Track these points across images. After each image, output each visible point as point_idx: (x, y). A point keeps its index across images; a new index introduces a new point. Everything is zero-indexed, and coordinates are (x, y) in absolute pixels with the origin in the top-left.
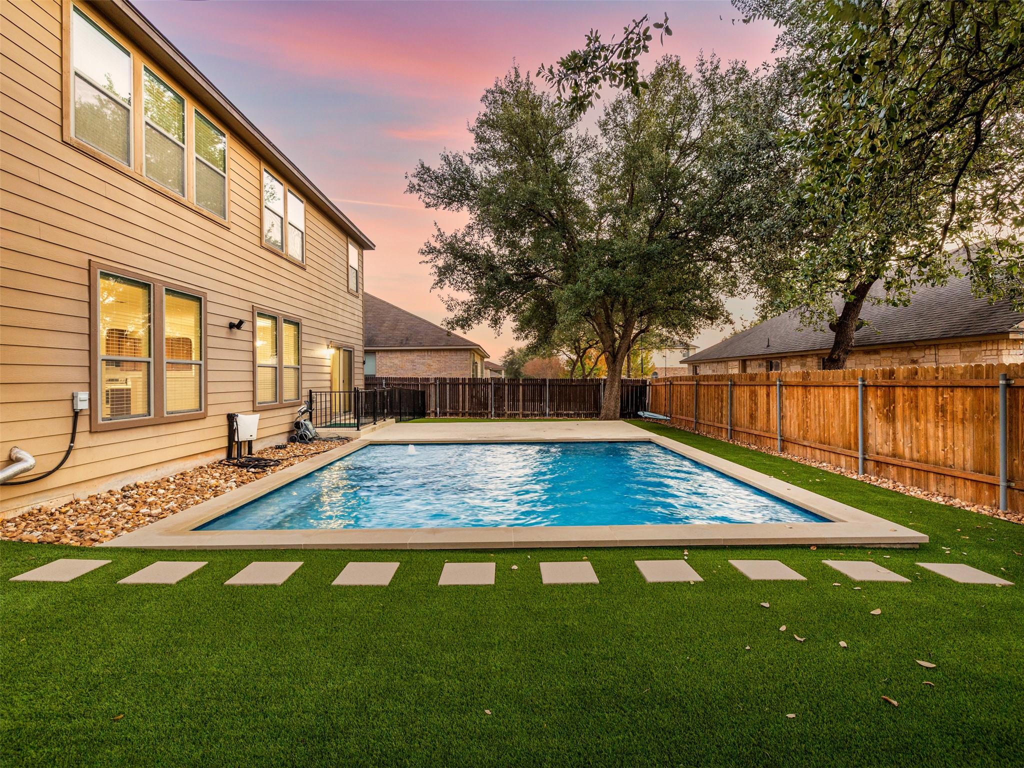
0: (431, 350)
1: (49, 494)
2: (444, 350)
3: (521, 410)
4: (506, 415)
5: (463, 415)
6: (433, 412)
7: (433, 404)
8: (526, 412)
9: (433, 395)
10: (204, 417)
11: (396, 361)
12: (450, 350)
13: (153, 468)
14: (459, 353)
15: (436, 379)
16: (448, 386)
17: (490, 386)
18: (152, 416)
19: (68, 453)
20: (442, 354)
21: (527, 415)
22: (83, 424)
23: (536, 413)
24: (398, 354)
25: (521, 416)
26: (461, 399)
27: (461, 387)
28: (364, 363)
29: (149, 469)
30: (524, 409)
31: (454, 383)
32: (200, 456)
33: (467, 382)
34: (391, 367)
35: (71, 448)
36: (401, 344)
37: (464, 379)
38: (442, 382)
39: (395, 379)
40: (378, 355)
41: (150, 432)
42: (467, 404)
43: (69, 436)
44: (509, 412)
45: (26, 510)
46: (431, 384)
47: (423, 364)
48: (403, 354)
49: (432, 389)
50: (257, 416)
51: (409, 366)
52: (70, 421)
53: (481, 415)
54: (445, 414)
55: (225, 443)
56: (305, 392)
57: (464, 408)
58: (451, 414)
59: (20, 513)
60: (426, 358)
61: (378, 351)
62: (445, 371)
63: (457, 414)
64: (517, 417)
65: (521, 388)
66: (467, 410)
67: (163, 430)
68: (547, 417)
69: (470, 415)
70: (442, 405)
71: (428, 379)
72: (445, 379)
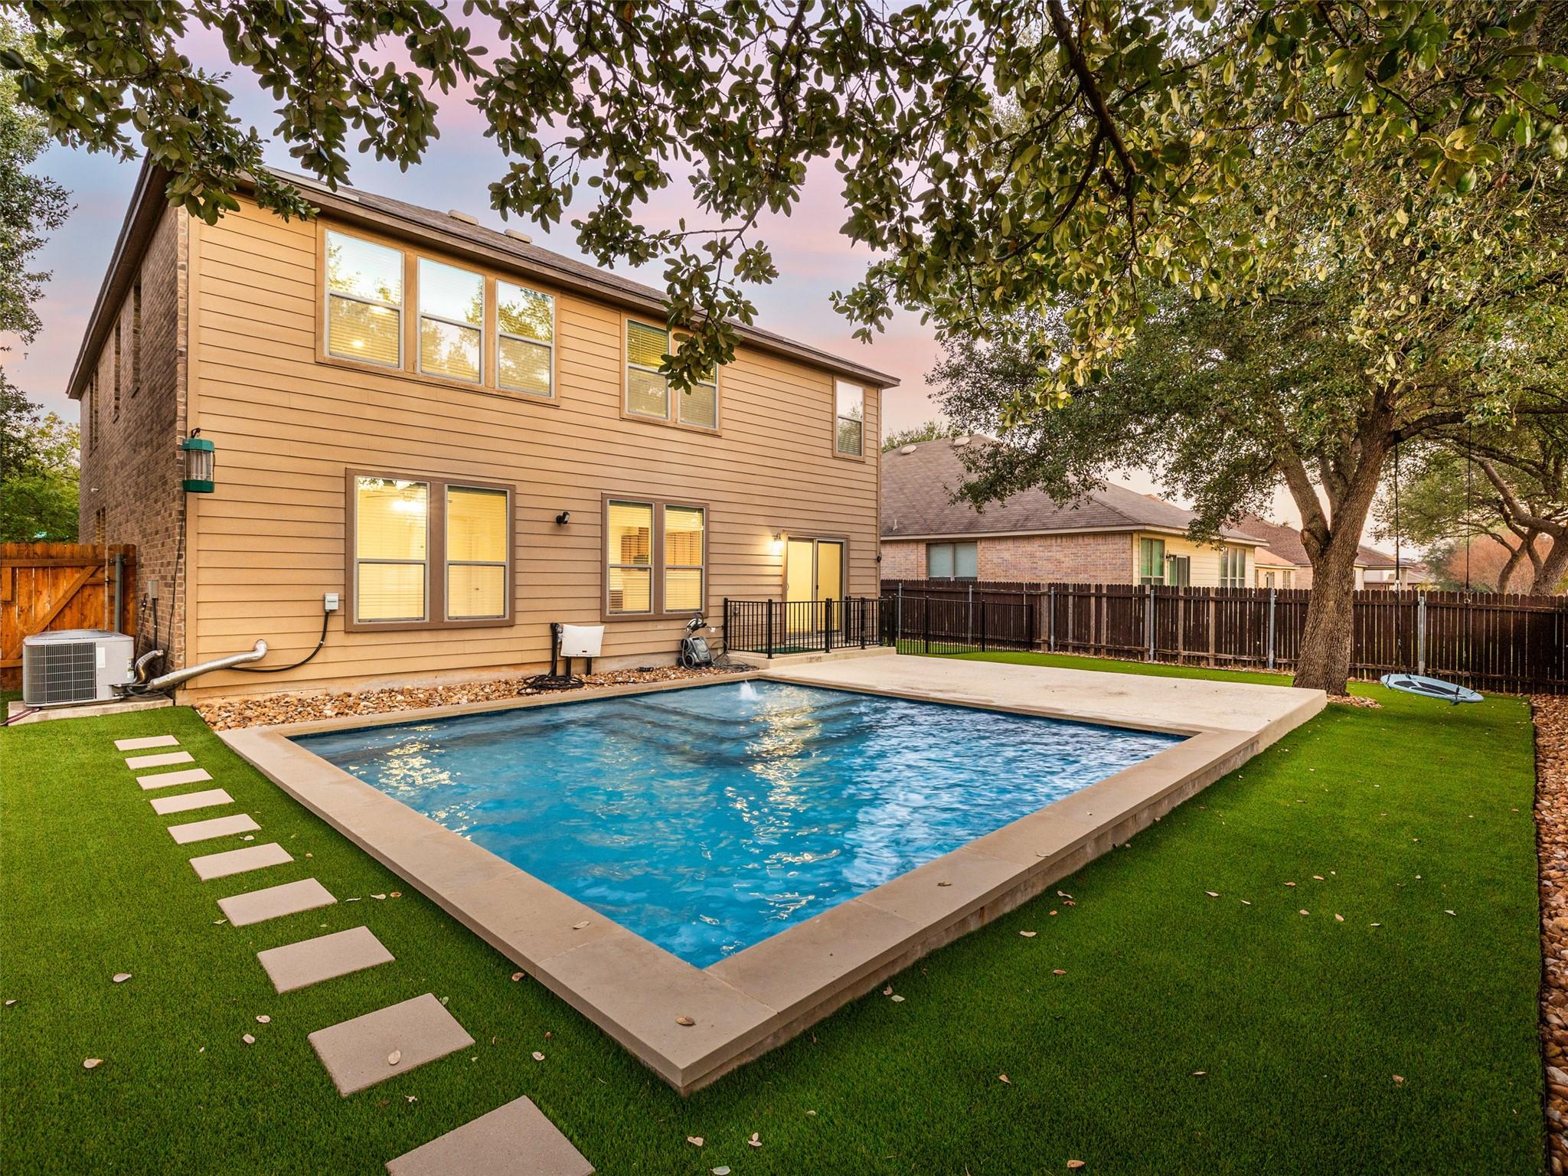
0: (1062, 536)
1: (300, 685)
2: (1083, 535)
3: (1212, 651)
4: (1181, 659)
5: (1097, 651)
6: (1045, 642)
7: (1045, 629)
8: (1224, 656)
9: (1045, 614)
10: (510, 625)
11: (1007, 555)
12: (1095, 535)
13: (431, 675)
14: (1110, 540)
15: (1050, 585)
16: (1071, 599)
17: (1147, 602)
18: (427, 620)
19: (318, 649)
20: (1080, 541)
21: (1226, 662)
22: (336, 624)
23: (1245, 658)
24: (1010, 544)
25: (1212, 662)
26: (1093, 622)
27: (1093, 600)
28: (879, 559)
29: (425, 675)
30: (1218, 650)
31: (1082, 593)
32: (504, 669)
33: (1104, 591)
34: (998, 565)
35: (321, 646)
36: (1015, 528)
37: (1099, 587)
38: (1060, 591)
39: (987, 585)
40: (981, 546)
41: (425, 636)
42: (1104, 631)
43: (320, 635)
44: (1186, 653)
45: (274, 696)
46: (1044, 594)
47: (1048, 560)
48: (1017, 544)
49: (1045, 602)
50: (601, 629)
51: (1026, 563)
52: (322, 619)
53: (1130, 654)
54: (1064, 648)
55: (547, 656)
56: (716, 601)
57: (1098, 639)
58: (1076, 649)
59: (268, 697)
60: (1054, 548)
61: (981, 539)
62: (1085, 571)
63: (1086, 650)
64: (1203, 664)
65: (1212, 605)
66: (1104, 643)
67: (444, 636)
68: (1270, 670)
69: (1109, 652)
70: (1060, 631)
71: (1037, 586)
72: (1066, 586)
